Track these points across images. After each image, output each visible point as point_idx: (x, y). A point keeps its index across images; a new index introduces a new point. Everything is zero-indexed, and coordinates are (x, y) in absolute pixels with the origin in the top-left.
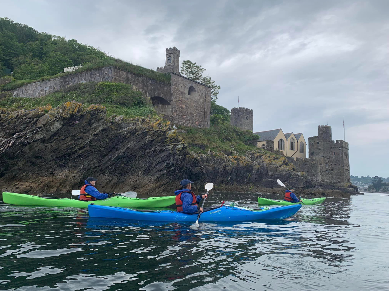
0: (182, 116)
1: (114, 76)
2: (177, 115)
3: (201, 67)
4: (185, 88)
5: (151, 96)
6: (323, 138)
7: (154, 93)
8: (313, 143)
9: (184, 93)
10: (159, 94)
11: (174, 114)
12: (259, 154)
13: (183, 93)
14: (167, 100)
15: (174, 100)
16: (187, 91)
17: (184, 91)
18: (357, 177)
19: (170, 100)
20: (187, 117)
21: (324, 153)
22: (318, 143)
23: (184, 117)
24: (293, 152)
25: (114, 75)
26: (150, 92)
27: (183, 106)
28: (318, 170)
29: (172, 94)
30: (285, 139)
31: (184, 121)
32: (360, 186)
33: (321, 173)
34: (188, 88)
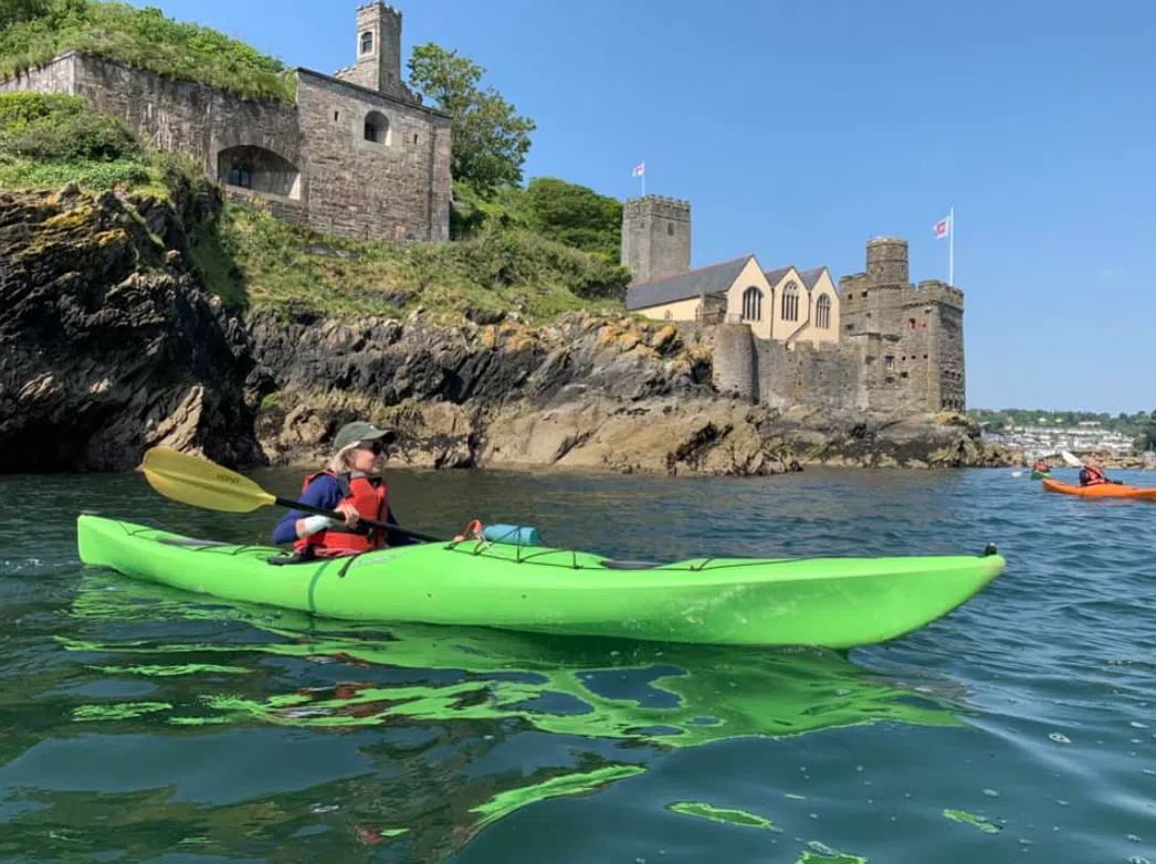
0: (343, 207)
1: (84, 83)
2: (324, 203)
3: (470, 61)
4: (350, 117)
5: (226, 143)
6: (880, 276)
7: (237, 136)
8: (850, 297)
9: (349, 134)
10: (254, 137)
11: (314, 200)
12: (594, 320)
13: (345, 136)
14: (284, 156)
15: (310, 158)
16: (358, 128)
17: (347, 128)
18: (1105, 416)
19: (297, 157)
20: (361, 210)
21: (881, 325)
22: (865, 294)
23: (353, 209)
24: (793, 326)
25: (86, 80)
26: (220, 131)
27: (347, 176)
28: (860, 376)
29: (302, 136)
30: (764, 287)
31: (352, 222)
32: (1111, 444)
33: (870, 384)
34: (360, 117)
